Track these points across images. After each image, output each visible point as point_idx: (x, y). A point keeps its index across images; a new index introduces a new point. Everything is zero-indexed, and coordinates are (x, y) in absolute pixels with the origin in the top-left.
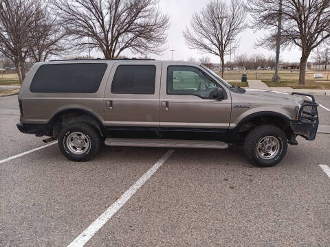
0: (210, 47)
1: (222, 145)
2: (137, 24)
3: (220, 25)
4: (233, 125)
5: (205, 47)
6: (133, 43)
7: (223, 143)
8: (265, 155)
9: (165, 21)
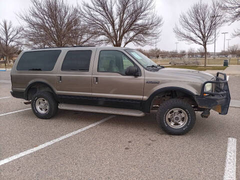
0: (195, 38)
1: (140, 113)
2: (136, 25)
3: (204, 21)
4: (145, 98)
5: (191, 39)
6: (135, 38)
7: (141, 112)
8: (175, 124)
9: (159, 21)
